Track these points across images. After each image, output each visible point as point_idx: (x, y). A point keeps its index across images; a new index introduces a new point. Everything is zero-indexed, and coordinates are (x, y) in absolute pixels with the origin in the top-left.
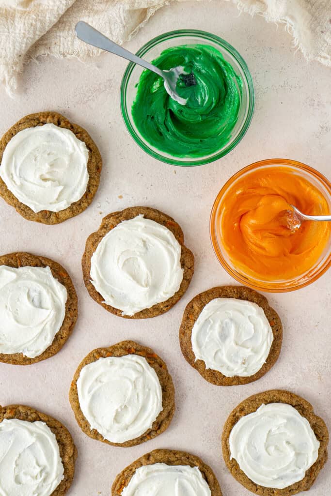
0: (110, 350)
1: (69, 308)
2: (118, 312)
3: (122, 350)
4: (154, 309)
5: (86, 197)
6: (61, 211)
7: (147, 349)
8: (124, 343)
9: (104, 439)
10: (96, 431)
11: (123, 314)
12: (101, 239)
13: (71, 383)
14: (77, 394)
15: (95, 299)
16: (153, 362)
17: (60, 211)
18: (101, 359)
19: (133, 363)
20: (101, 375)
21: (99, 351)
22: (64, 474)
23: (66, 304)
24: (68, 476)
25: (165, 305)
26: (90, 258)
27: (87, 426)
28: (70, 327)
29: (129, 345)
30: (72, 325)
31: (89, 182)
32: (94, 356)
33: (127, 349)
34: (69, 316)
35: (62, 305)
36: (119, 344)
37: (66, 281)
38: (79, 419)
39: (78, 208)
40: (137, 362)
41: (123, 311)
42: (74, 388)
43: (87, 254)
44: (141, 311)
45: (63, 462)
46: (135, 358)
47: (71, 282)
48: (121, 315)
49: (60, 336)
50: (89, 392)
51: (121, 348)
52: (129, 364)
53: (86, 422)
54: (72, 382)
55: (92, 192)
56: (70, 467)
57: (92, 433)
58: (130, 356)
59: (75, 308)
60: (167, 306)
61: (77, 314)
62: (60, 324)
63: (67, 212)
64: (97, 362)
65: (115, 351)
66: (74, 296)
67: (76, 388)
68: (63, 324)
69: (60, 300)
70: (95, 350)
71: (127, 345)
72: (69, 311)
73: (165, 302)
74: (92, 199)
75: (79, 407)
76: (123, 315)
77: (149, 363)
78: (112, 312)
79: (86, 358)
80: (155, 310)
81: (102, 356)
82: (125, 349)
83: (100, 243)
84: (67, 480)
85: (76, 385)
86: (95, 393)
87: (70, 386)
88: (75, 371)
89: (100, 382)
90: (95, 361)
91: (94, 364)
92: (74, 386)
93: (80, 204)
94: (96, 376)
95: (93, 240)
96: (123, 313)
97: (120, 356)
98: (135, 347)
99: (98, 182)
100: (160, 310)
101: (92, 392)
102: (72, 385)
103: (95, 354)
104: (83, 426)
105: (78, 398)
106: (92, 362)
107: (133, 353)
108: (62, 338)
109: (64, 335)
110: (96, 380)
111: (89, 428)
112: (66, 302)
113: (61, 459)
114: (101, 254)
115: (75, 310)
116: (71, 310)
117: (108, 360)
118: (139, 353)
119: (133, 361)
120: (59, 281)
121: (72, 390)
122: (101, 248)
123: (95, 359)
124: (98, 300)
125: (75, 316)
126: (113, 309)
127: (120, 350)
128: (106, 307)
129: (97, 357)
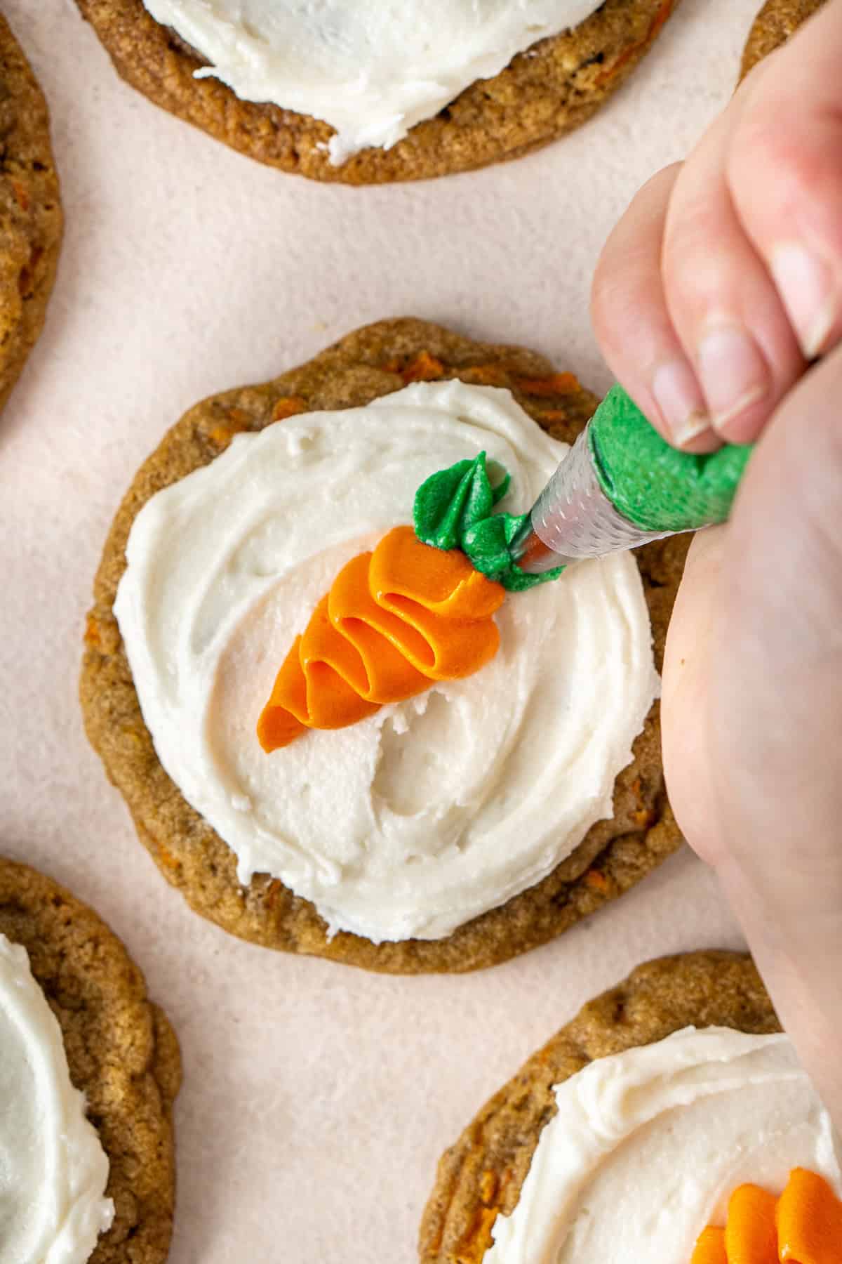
0: (293, 387)
2: (303, 146)
3: (362, 372)
4: (520, 90)
7: (513, 351)
8: (365, 337)
9: (331, 932)
10: (278, 886)
11: (337, 150)
13: (83, 628)
14: (130, 685)
15: (154, 91)
16: (562, 416)
18: (241, 441)
19: (444, 426)
20: (256, 531)
22: (107, 1193)
24: (140, 1203)
25: (588, 47)
27: (213, 868)
28: (25, 273)
29: (400, 340)
30: (33, 261)
32: (196, 436)
33: (393, 365)
36: (337, 347)
38: (161, 833)
40: (464, 420)
41: (332, 132)
42: (106, 649)
44: (445, 114)
45: (95, 1118)
46: (449, 393)
48: (324, 157)
50: (198, 644)
51: (355, 362)
52: (420, 433)
53: (207, 844)
54: (91, 617)
56: (140, 1140)
57: (250, 905)
58: (415, 393)
60: (600, 58)
64: (219, 463)
65: (319, 384)
66: (17, 84)
67: (119, 644)
70: (202, 405)
71: (391, 341)
73: (581, 27)
75: (152, 760)
76: (335, 160)
77: (545, 426)
78: (270, 156)
79: (149, 460)
80: (530, 91)
81: (246, 427)
82: (381, 363)
84: (133, 1232)
85: (114, 624)
87: (81, 650)
89: (258, 573)
90: (207, 459)
91: (203, 475)
92: (104, 634)
94: (228, 538)
96: (333, 141)
97: (358, 400)
98: (436, 348)
100: (561, 91)
101: (218, 642)
102: (91, 637)
103: (203, 425)
104: (189, 873)
105: (137, 710)
106: (188, 472)
107: (433, 378)
110: (232, 565)
111: (229, 878)
113: (79, 1100)
115: (38, 165)
116: (14, 169)
117: (289, 434)
118: (471, 372)
119: (436, 413)
121: (96, 661)
123: (207, 451)
124: (171, 83)
125: (48, 208)
126: (275, 128)
127: (349, 373)
128: (231, 124)
129: (217, 434)
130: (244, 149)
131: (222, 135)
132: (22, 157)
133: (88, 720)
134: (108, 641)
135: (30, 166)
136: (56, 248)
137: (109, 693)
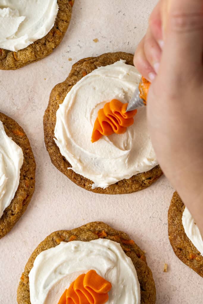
0: (75, 233)
1: (24, 176)
2: (86, 184)
3: (90, 233)
4: (133, 181)
5: (53, 35)
6: (21, 50)
7: (122, 233)
8: (92, 224)
11: (93, 186)
12: (71, 88)
13: (21, 276)
14: (29, 291)
15: (58, 167)
16: (130, 250)
17: (19, 51)
18: (62, 243)
19: (105, 250)
20: (62, 264)
21: (60, 234)
23: (22, 169)
25: (148, 176)
26: (54, 113)
28: (24, 200)
29: (99, 227)
30: (27, 198)
31: (58, 16)
32: (53, 240)
33: (97, 232)
34: (24, 186)
35: (15, 169)
36: (86, 226)
37: (22, 141)
39: (42, 49)
40: (109, 249)
41: (93, 183)
42: (25, 283)
43: (51, 108)
44: (117, 183)
46: (107, 242)
47: (29, 143)
48: (90, 187)
49: (10, 211)
50: (45, 287)
51: (89, 230)
52: (100, 250)
54: (23, 275)
55: (61, 29)
58: (100, 241)
59: (31, 176)
60: (150, 178)
61: (34, 184)
62: (11, 195)
63: (28, 53)
64: (57, 247)
65: (81, 233)
66: (31, 161)
67: (28, 282)
68: (16, 196)
69: (13, 164)
70: (55, 232)
71: (97, 227)
72: (25, 179)
73: (147, 172)
74: (61, 38)
76: (92, 188)
77: (125, 252)
78: (79, 184)
79: (42, 242)
80: (135, 182)
81: (64, 240)
82: (94, 232)
83: (69, 93)
85: (28, 278)
86: (53, 288)
87: (19, 280)
88: (27, 260)
89: (60, 273)
90: (54, 246)
91: (53, 249)
92: (25, 279)
93: (45, 44)
94: (55, 265)
95: (60, 90)
96: (93, 184)
97: (88, 240)
98: (106, 230)
99: (69, 17)
100: (141, 183)
101: (49, 288)
102: (22, 278)
103: (55, 238)
105: (29, 297)
106: (50, 248)
107: (104, 238)
108: (12, 215)
109: (16, 211)
110: (55, 271)
112: (20, 167)
114: (70, 106)
115: (32, 178)
116: (27, 178)
117: (72, 244)
118: (112, 237)
119: (104, 246)
120: (13, 139)
121: (22, 285)
122: (70, 98)
123: (55, 244)
124: (62, 167)
125: (32, 187)
126: (81, 179)
127: (87, 232)
128: (73, 177)
129: (57, 241)
130: (75, 182)
131: (70, 178)
132: (29, 176)
133: (18, 297)
134: (26, 281)
135: (30, 178)
136: (32, 195)
137: (24, 292)
